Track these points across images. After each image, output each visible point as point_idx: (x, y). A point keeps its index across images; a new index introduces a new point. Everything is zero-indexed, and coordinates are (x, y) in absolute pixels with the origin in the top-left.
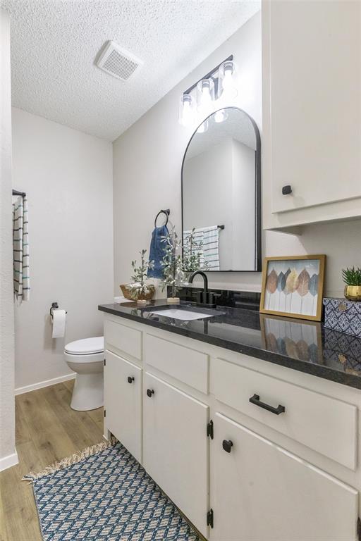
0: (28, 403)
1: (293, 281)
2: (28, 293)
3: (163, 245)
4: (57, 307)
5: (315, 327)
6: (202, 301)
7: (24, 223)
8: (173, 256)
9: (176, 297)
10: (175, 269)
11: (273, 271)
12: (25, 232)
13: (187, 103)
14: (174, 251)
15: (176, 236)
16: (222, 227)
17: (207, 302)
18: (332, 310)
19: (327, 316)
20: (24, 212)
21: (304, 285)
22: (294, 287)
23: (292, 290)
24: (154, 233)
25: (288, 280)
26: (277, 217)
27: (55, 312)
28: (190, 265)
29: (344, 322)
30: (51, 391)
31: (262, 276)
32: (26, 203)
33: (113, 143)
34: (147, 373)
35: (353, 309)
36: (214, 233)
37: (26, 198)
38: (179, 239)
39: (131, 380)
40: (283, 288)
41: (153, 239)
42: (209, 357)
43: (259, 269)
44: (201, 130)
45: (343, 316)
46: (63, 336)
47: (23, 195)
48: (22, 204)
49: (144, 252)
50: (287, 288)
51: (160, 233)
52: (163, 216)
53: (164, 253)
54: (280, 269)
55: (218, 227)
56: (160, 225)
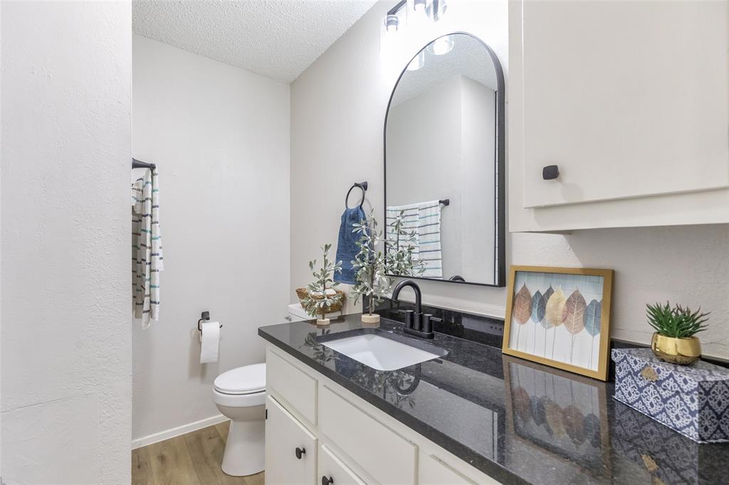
0: (162, 458)
1: (556, 306)
2: (157, 308)
3: (357, 236)
4: (208, 319)
5: (595, 390)
6: (412, 326)
7: (153, 207)
8: (371, 253)
9: (375, 312)
10: (373, 273)
11: (525, 288)
12: (154, 220)
13: (392, 27)
14: (371, 246)
15: (375, 223)
16: (446, 203)
17: (421, 328)
18: (630, 373)
19: (620, 381)
20: (153, 191)
21: (576, 317)
22: (560, 317)
23: (556, 323)
24: (344, 217)
25: (550, 304)
26: (532, 214)
27: (206, 326)
28: (396, 265)
29: (652, 399)
30: (197, 439)
31: (505, 294)
32: (156, 178)
33: (293, 84)
34: (323, 447)
35: (671, 382)
36: (434, 211)
37: (156, 171)
38: (380, 227)
39: (300, 453)
40: (541, 317)
41: (343, 226)
42: (417, 450)
43: (502, 283)
44: (414, 67)
45: (651, 389)
46: (216, 360)
47: (152, 167)
48: (150, 180)
49: (327, 247)
50: (547, 317)
51: (352, 217)
52: (358, 191)
53: (357, 249)
54: (536, 286)
55: (440, 202)
56: (353, 205)
